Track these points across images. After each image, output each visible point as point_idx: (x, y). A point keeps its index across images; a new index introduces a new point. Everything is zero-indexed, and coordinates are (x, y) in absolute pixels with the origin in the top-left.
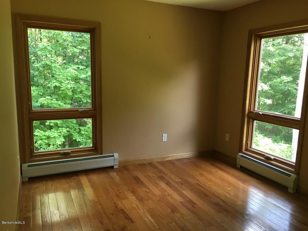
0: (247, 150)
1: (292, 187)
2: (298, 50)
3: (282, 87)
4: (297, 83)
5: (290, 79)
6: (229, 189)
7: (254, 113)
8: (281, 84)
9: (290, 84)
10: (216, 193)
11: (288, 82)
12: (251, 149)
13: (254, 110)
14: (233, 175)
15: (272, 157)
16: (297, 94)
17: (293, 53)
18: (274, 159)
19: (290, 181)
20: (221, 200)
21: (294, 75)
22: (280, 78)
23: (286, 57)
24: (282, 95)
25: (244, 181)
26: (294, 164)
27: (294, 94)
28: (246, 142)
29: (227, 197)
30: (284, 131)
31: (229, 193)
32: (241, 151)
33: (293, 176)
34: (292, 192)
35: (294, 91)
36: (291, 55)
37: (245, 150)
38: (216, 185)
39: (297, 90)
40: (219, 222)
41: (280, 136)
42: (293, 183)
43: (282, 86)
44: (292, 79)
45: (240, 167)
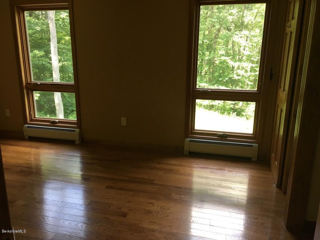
0: (31, 120)
1: (78, 139)
2: (43, 24)
3: (36, 62)
4: (49, 57)
5: (42, 53)
6: (27, 157)
7: (32, 84)
8: (34, 59)
9: (43, 58)
10: (15, 164)
11: (41, 56)
12: (35, 119)
13: (31, 81)
14: (25, 146)
15: (57, 121)
16: (52, 68)
17: (39, 26)
18: (59, 122)
19: (75, 135)
20: (24, 167)
21: (45, 49)
22: (33, 52)
23: (33, 30)
24: (37, 70)
25: (37, 148)
26: (76, 122)
27: (49, 68)
28: (30, 113)
29: (28, 163)
30: (46, 105)
31: (28, 160)
32: (26, 122)
33: (77, 130)
34: (79, 143)
35: (48, 65)
36: (38, 28)
37: (30, 121)
38: (12, 158)
39: (51, 64)
40: (31, 182)
41: (44, 111)
42: (78, 135)
43: (36, 60)
44: (44, 53)
45: (29, 138)
